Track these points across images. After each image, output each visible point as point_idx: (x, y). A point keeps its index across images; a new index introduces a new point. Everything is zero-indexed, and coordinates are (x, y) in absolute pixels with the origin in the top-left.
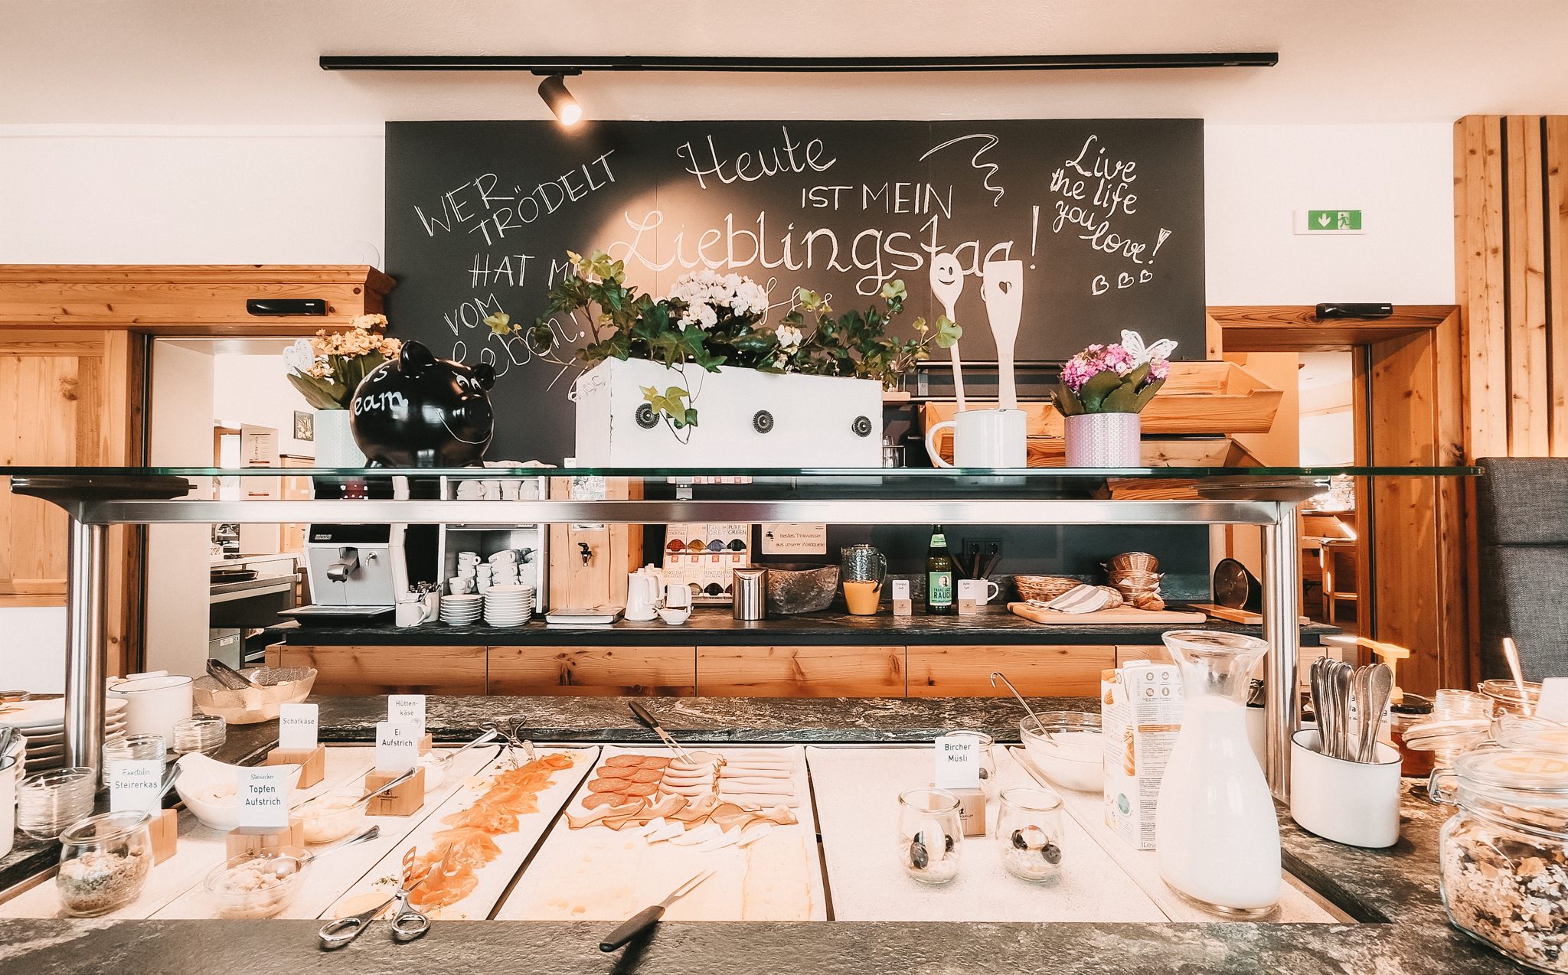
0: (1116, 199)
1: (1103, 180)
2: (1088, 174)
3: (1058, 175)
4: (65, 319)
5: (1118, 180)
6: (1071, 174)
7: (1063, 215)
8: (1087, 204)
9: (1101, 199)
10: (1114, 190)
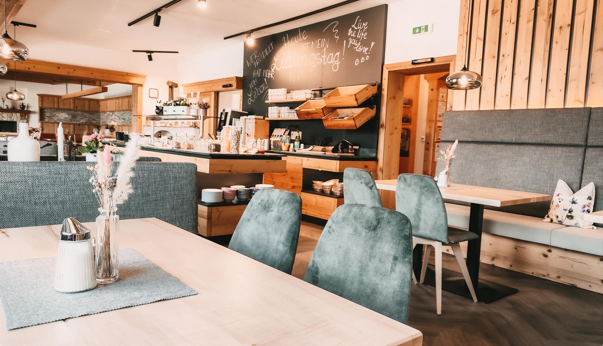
0: (362, 35)
1: (360, 30)
2: (356, 28)
3: (350, 30)
4: (206, 91)
5: (363, 29)
6: (353, 29)
7: (350, 42)
8: (355, 38)
9: (359, 36)
10: (362, 32)
